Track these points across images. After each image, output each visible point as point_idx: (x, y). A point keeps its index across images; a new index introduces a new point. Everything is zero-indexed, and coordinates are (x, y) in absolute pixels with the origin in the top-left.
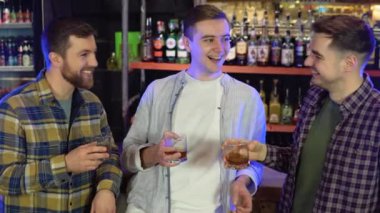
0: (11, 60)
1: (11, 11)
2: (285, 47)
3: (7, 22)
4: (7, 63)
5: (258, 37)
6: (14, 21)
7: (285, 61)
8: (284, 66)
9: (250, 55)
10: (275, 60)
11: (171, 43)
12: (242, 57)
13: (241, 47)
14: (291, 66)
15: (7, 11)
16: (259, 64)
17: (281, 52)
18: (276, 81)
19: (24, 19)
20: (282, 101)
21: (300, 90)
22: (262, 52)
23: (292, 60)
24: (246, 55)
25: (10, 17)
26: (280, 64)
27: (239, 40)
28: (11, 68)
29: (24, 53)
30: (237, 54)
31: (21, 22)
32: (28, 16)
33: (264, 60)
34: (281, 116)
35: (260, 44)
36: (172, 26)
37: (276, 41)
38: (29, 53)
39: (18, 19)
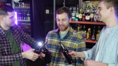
0: (24, 18)
1: (24, 3)
3: (23, 7)
4: (23, 19)
6: (25, 7)
11: (73, 15)
12: (92, 19)
13: (92, 16)
15: (23, 3)
16: (97, 21)
19: (28, 6)
22: (98, 17)
25: (24, 5)
28: (24, 20)
29: (28, 16)
30: (90, 18)
31: (27, 7)
32: (29, 5)
36: (74, 9)
38: (29, 16)
39: (26, 6)
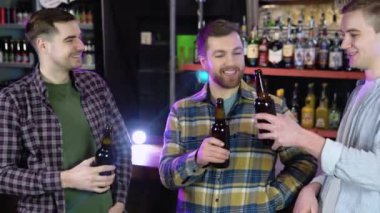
1: (75, 13)
2: (333, 50)
5: (305, 40)
7: (332, 64)
8: (331, 69)
9: (296, 58)
10: (323, 63)
12: (288, 60)
13: (288, 50)
14: (340, 69)
16: (306, 67)
17: (328, 55)
18: (325, 85)
20: (330, 106)
21: (335, 95)
22: (308, 55)
23: (340, 64)
24: (292, 58)
26: (327, 68)
27: (286, 43)
29: (88, 52)
30: (284, 57)
31: (84, 23)
32: (90, 17)
33: (310, 63)
34: (327, 121)
35: (306, 47)
37: (324, 44)
38: (91, 53)
39: (82, 20)
